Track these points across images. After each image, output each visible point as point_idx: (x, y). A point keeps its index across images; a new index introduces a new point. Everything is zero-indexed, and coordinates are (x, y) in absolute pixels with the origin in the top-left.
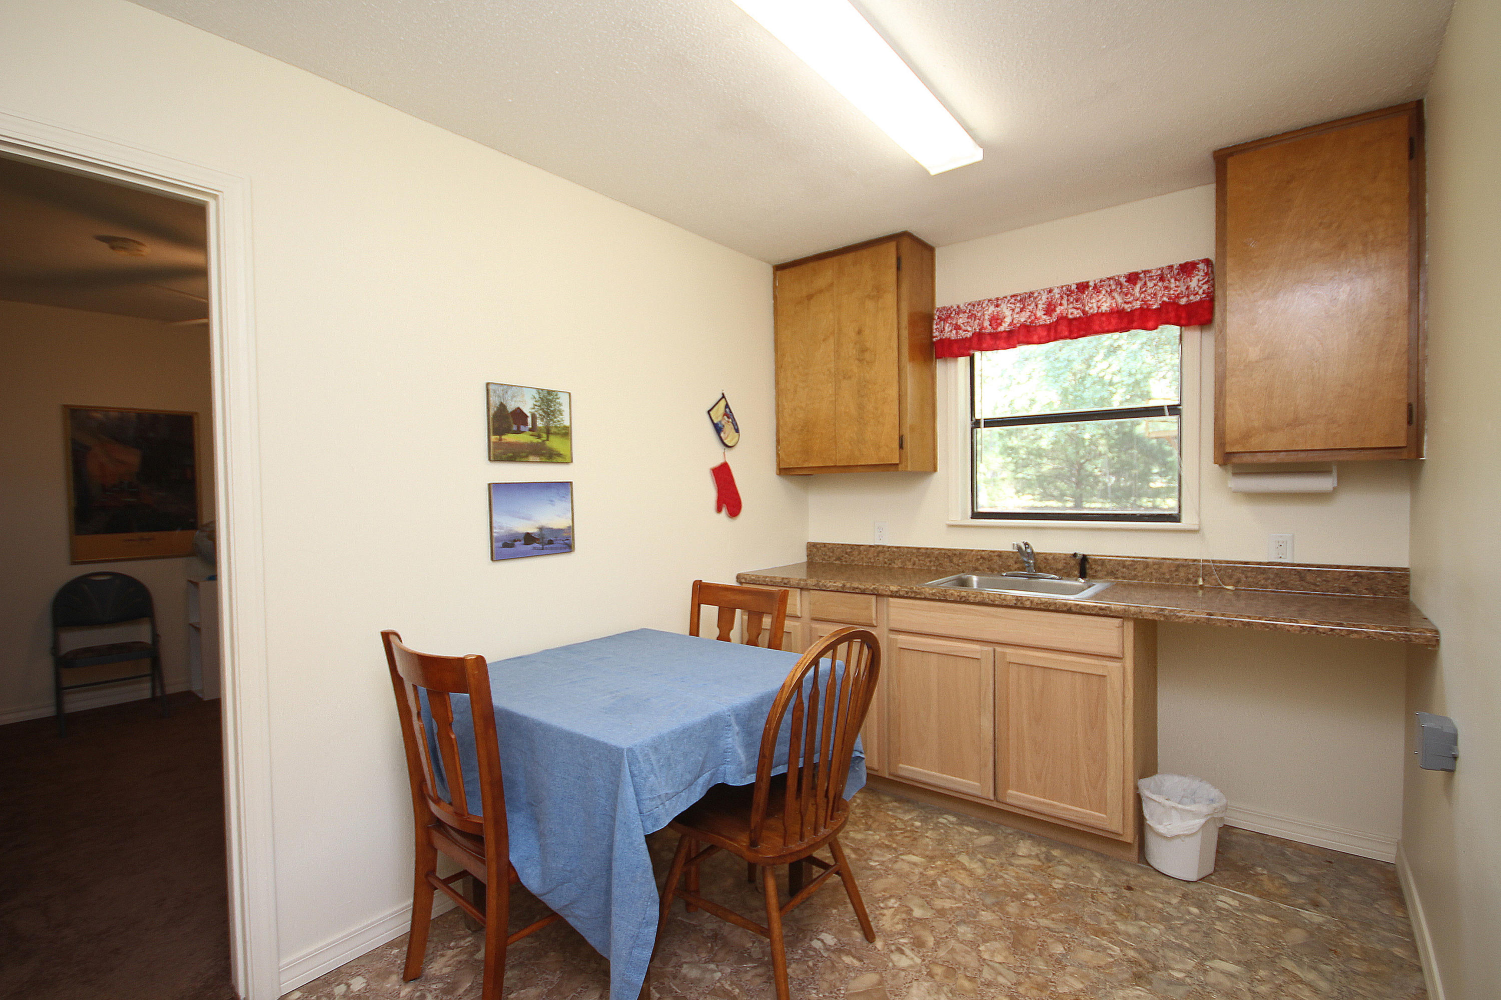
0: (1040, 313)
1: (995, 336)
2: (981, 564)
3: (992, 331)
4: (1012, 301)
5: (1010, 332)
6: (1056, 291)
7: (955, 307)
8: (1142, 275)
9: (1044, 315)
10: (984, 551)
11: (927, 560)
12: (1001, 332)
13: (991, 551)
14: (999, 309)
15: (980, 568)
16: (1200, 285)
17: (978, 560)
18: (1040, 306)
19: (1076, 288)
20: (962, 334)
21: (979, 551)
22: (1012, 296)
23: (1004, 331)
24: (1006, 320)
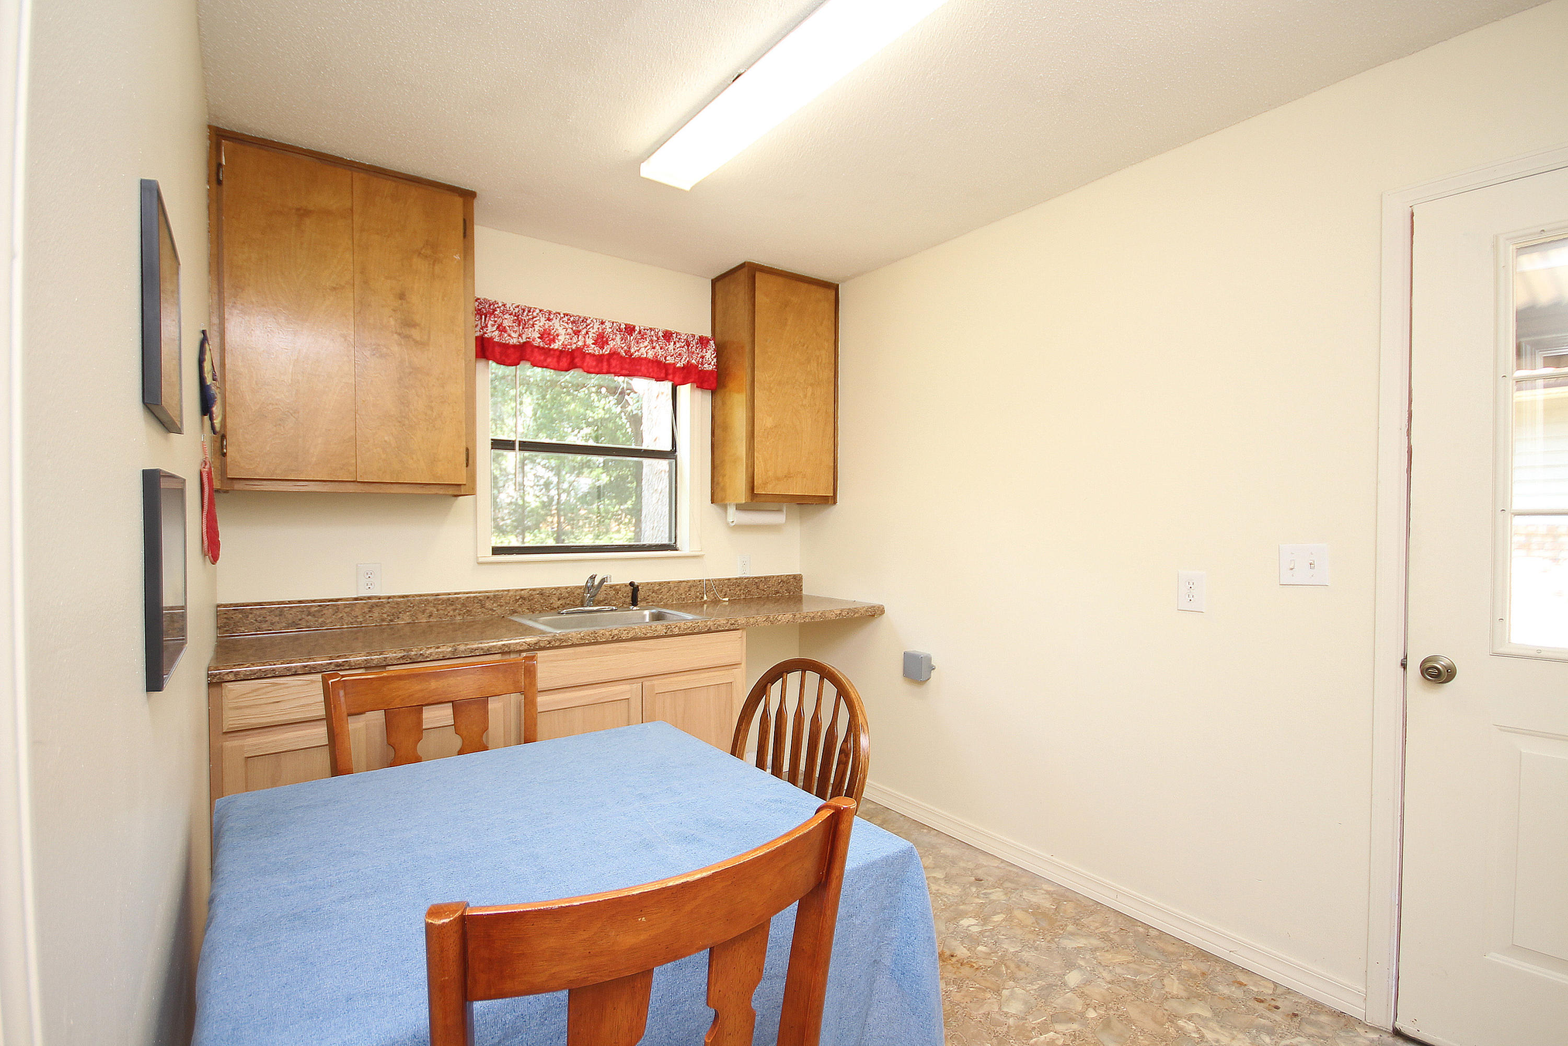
0: (590, 341)
1: (547, 352)
2: (520, 606)
3: (542, 344)
4: (566, 319)
5: (561, 351)
6: (608, 325)
7: (500, 305)
8: (674, 335)
9: (593, 344)
10: (522, 590)
11: (450, 608)
12: (553, 349)
13: (531, 590)
14: (551, 323)
15: (520, 609)
16: (712, 357)
17: (517, 601)
18: (591, 334)
19: (625, 328)
20: (506, 339)
21: (517, 590)
22: (566, 315)
23: (557, 349)
24: (559, 338)
